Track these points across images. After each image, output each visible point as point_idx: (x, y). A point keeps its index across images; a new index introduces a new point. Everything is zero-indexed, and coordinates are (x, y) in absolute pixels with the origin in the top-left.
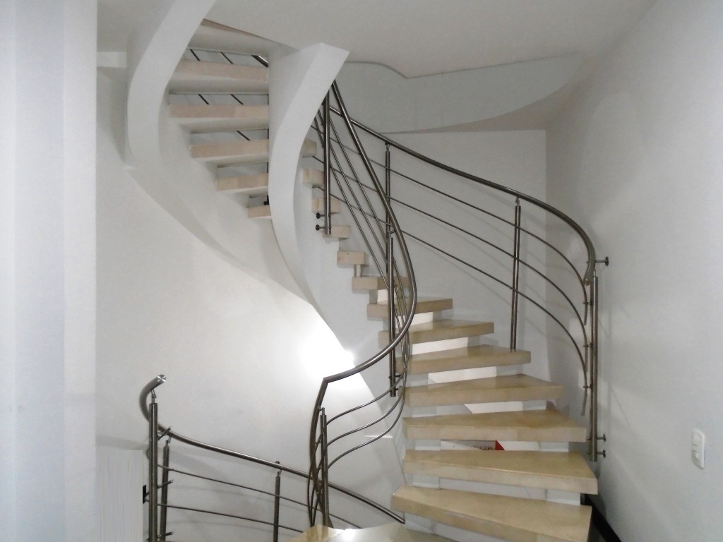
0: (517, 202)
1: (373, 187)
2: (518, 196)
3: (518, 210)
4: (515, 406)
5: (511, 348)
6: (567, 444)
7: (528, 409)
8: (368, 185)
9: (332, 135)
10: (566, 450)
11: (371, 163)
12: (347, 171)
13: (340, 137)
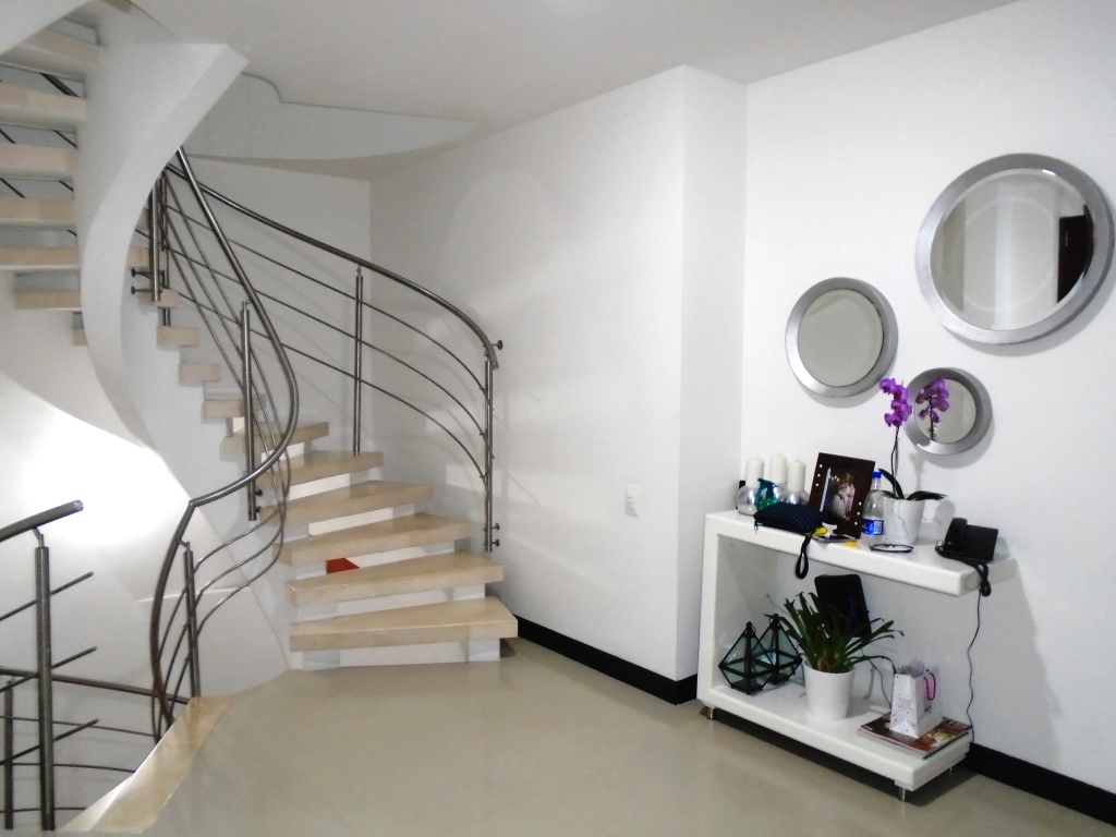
0: (359, 271)
1: (234, 276)
2: (361, 263)
3: (359, 280)
4: (384, 515)
5: (354, 450)
6: (453, 543)
7: (401, 515)
8: (228, 275)
9: (171, 202)
10: (453, 550)
11: (231, 244)
12: (193, 253)
13: (183, 206)
